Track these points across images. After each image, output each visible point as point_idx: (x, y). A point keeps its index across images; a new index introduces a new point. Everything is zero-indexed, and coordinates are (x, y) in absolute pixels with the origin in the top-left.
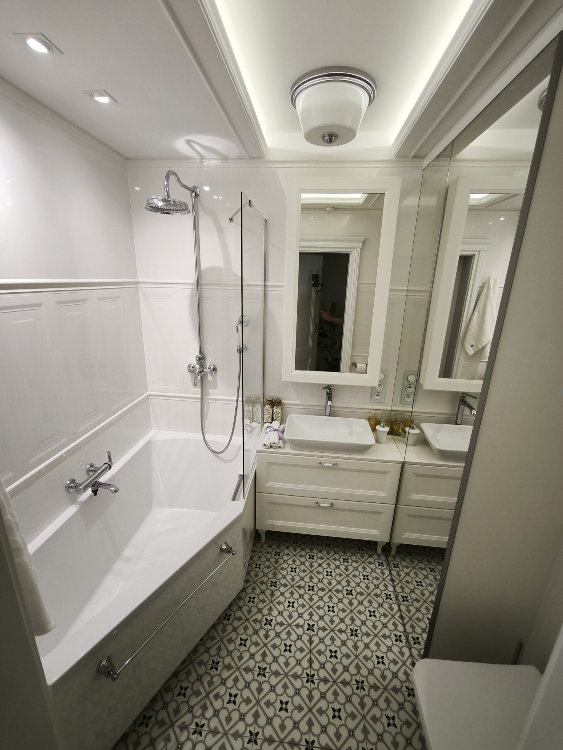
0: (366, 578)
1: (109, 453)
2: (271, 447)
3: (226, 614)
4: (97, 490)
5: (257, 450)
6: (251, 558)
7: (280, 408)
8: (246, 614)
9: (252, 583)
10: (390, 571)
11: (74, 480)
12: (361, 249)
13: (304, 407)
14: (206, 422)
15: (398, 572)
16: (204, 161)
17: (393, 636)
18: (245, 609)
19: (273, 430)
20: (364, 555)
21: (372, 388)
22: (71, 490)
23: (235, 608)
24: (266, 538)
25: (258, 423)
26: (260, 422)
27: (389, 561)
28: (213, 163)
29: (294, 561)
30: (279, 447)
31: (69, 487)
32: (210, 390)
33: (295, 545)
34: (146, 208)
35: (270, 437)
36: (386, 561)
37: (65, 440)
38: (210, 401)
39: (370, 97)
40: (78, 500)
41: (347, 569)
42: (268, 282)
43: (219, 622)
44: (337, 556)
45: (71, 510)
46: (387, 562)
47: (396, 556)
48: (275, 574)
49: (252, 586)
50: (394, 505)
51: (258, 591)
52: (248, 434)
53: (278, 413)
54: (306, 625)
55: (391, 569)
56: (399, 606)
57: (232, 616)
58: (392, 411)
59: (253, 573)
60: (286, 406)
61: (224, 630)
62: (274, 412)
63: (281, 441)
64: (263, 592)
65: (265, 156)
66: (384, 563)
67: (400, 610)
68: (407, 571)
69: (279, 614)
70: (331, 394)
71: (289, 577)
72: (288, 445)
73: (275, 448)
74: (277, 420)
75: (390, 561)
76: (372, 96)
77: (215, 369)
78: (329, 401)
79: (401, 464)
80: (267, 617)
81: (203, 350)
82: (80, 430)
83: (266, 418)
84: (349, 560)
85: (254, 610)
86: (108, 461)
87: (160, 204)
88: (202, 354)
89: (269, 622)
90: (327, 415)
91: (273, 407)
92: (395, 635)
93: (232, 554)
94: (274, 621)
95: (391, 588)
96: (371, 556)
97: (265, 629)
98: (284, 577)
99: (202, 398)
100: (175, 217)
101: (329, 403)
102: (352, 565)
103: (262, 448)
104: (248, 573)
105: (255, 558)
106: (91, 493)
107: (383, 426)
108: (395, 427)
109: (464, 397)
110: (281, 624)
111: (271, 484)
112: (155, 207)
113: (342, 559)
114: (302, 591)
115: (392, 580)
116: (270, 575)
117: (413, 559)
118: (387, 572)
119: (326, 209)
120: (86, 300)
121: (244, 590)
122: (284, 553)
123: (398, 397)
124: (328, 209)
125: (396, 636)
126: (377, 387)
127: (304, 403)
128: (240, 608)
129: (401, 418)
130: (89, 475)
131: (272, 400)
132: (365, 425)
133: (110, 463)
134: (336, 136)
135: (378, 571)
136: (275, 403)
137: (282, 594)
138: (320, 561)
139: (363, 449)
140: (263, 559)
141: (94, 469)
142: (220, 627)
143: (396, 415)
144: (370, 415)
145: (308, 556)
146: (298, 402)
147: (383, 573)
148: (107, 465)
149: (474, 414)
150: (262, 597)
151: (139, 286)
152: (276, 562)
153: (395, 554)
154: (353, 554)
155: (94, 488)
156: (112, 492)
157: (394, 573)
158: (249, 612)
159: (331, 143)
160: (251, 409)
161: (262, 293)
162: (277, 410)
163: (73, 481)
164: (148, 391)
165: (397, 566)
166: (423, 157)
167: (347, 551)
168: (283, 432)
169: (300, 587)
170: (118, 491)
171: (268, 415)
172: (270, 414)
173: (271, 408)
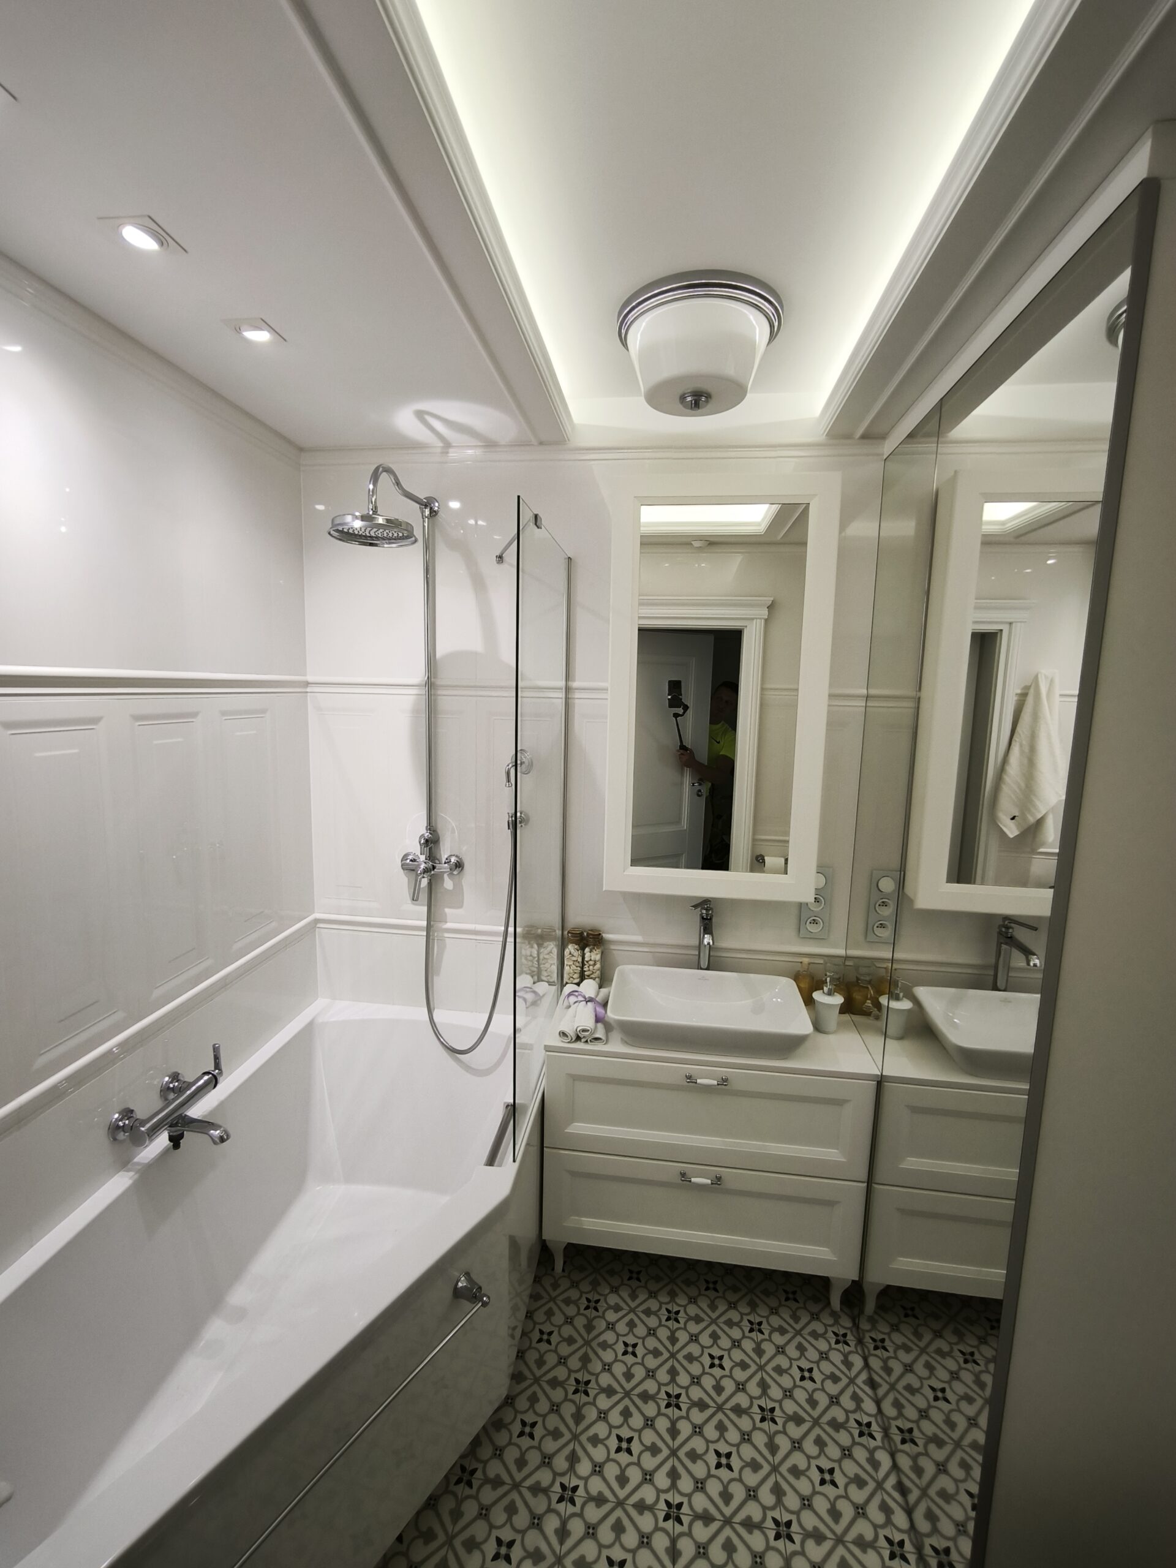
0: (806, 1375)
1: (216, 1050)
2: (578, 1038)
3: (463, 1469)
4: (181, 1136)
5: (545, 1046)
6: (529, 1315)
7: (598, 951)
8: (513, 1468)
9: (528, 1382)
10: (865, 1359)
11: (132, 1111)
12: (766, 620)
13: (652, 950)
14: (438, 982)
15: (885, 1361)
16: (451, 450)
17: (882, 1542)
18: (511, 1455)
19: (583, 999)
20: (798, 1313)
21: (800, 905)
22: (121, 1136)
23: (486, 1451)
24: (565, 1263)
25: (550, 984)
26: (554, 982)
27: (860, 1331)
28: (467, 453)
29: (631, 1325)
30: (597, 1039)
31: (118, 1127)
32: (447, 910)
33: (634, 1283)
34: (329, 533)
35: (575, 1017)
36: (854, 1329)
37: (120, 1015)
38: (446, 935)
39: (772, 326)
40: (136, 1160)
41: (759, 1351)
42: (574, 681)
43: (447, 1491)
44: (734, 1315)
45: (118, 1184)
46: (855, 1333)
47: (876, 1317)
48: (585, 1360)
49: (529, 1392)
50: (865, 1184)
51: (543, 1406)
52: (527, 1008)
53: (595, 961)
54: (662, 1505)
55: (867, 1353)
56: (893, 1455)
57: (479, 1474)
58: (847, 958)
59: (532, 1356)
60: (612, 947)
61: (457, 1515)
62: (587, 959)
63: (600, 1025)
64: (555, 1408)
65: (569, 440)
66: (850, 1337)
67: (895, 1466)
68: (907, 1358)
69: (594, 1472)
70: (711, 919)
71: (619, 1369)
72: (616, 1036)
73: (587, 1041)
74: (591, 978)
75: (864, 1331)
76: (776, 324)
77: (459, 865)
78: (706, 936)
79: (875, 1083)
80: (565, 1480)
81: (436, 821)
82: (157, 993)
83: (569, 974)
84: (764, 1326)
85: (534, 1458)
86: (211, 1067)
87: (358, 524)
88: (434, 831)
89: (568, 1495)
90: (702, 967)
91: (583, 949)
92: (887, 1538)
93: (480, 1304)
94: (581, 1492)
95: (869, 1406)
96: (815, 1317)
97: (558, 1514)
98: (607, 1368)
99: (429, 928)
100: (386, 552)
101: (707, 939)
102: (770, 1340)
103: (558, 1042)
104: (521, 1355)
105: (540, 1316)
106: (169, 1142)
107: (830, 994)
108: (857, 996)
109: (1008, 928)
110: (600, 1500)
111: (579, 1128)
112: (348, 533)
113: (745, 1323)
114: (650, 1409)
115: (872, 1384)
116: (574, 1363)
117: (919, 1325)
118: (857, 1362)
119: (692, 544)
120: (195, 715)
121: (509, 1401)
122: (607, 1303)
123: (860, 926)
124: (696, 544)
125: (890, 1541)
126: (811, 903)
127: (651, 940)
128: (498, 1453)
129: (869, 975)
130: (166, 1099)
131: (582, 933)
132: (786, 990)
133: (217, 1071)
134: (709, 396)
135: (836, 1357)
136: (589, 939)
137: (603, 1416)
138: (693, 1328)
139: (787, 1045)
140: (558, 1319)
141: (178, 1085)
142: (447, 1505)
143: (857, 968)
144: (798, 967)
145: (664, 1314)
146: (638, 938)
147: (848, 1365)
148: (210, 1075)
149: (1035, 965)
150: (553, 1421)
151: (308, 690)
152: (589, 1327)
153: (875, 1312)
154: (774, 1311)
155: (176, 1131)
156: (215, 1143)
157: (875, 1363)
158: (521, 1463)
159: (699, 408)
160: (535, 954)
161: (560, 704)
162: (593, 955)
163: (128, 1113)
164: (314, 913)
165: (880, 1345)
166: (883, 437)
167: (758, 1301)
168: (605, 1005)
169: (645, 1397)
170: (228, 1139)
171: (573, 966)
172: (577, 964)
173: (578, 951)
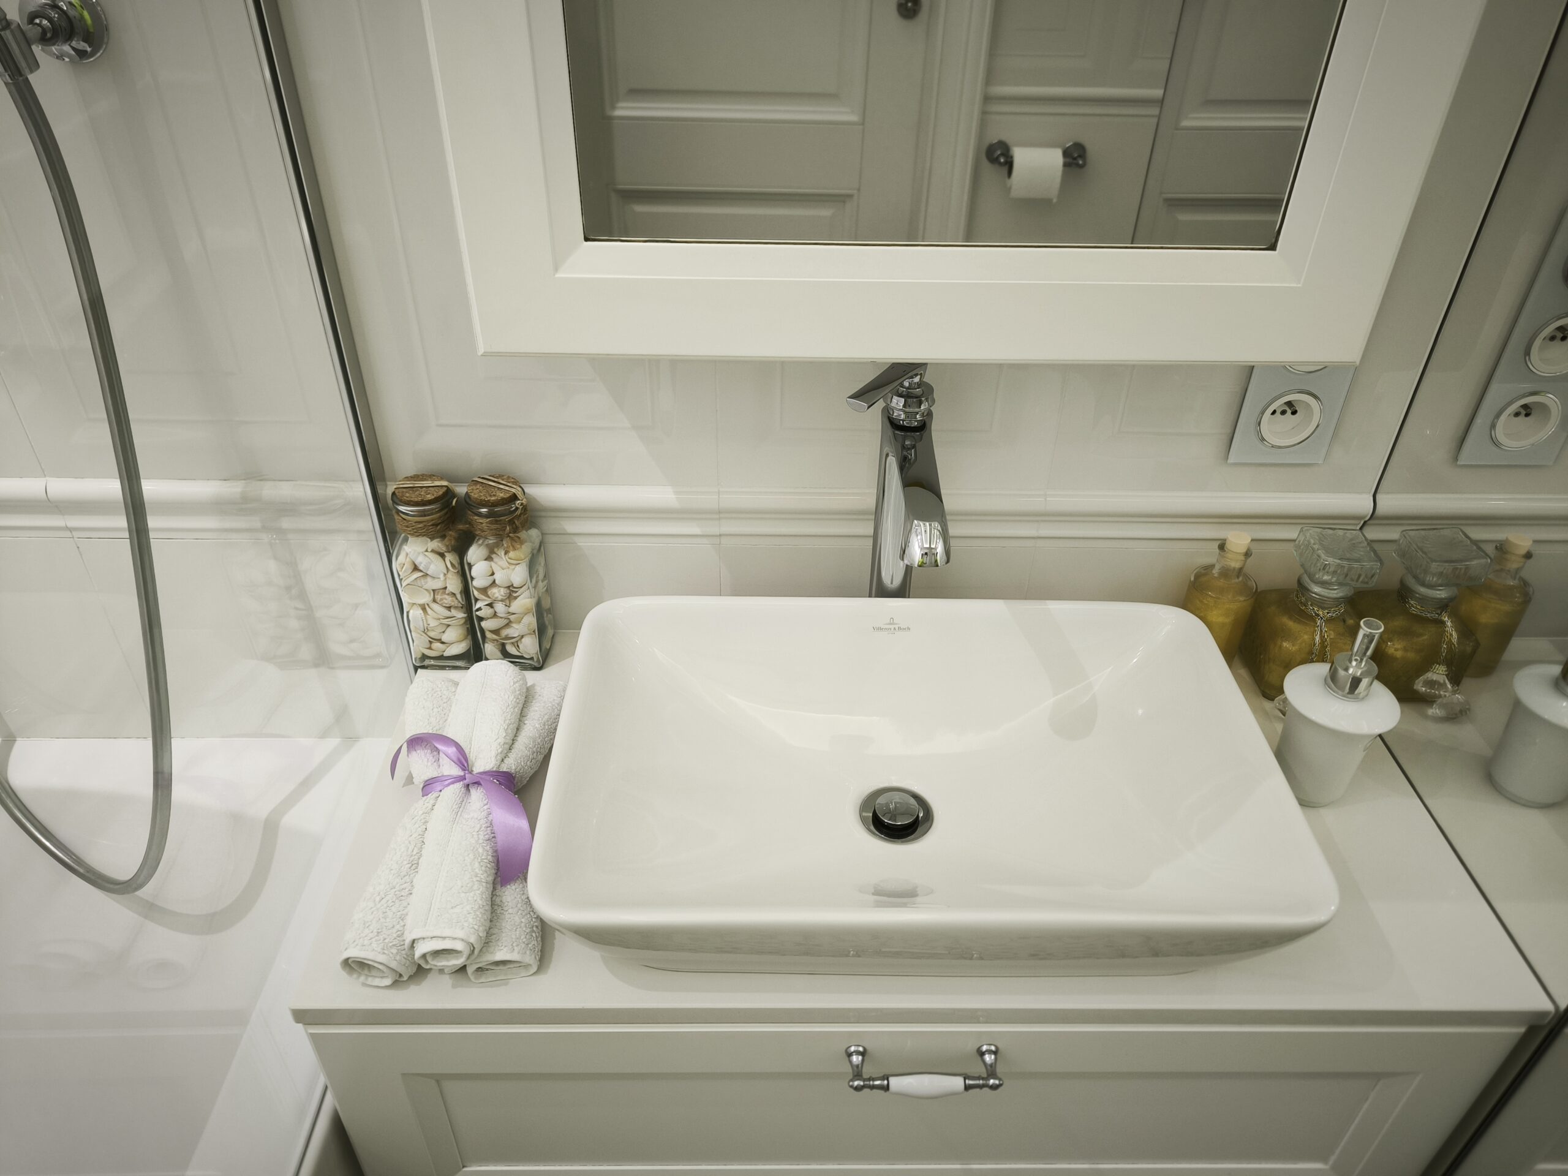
7: (520, 552)
13: (716, 532)
53: (510, 587)
62: (477, 581)
70: (925, 428)
73: (462, 975)
90: (887, 584)
91: (461, 550)
111: (488, 1171)
136: (475, 513)
162: (497, 567)
171: (435, 606)
172: (449, 600)
173: (442, 555)
